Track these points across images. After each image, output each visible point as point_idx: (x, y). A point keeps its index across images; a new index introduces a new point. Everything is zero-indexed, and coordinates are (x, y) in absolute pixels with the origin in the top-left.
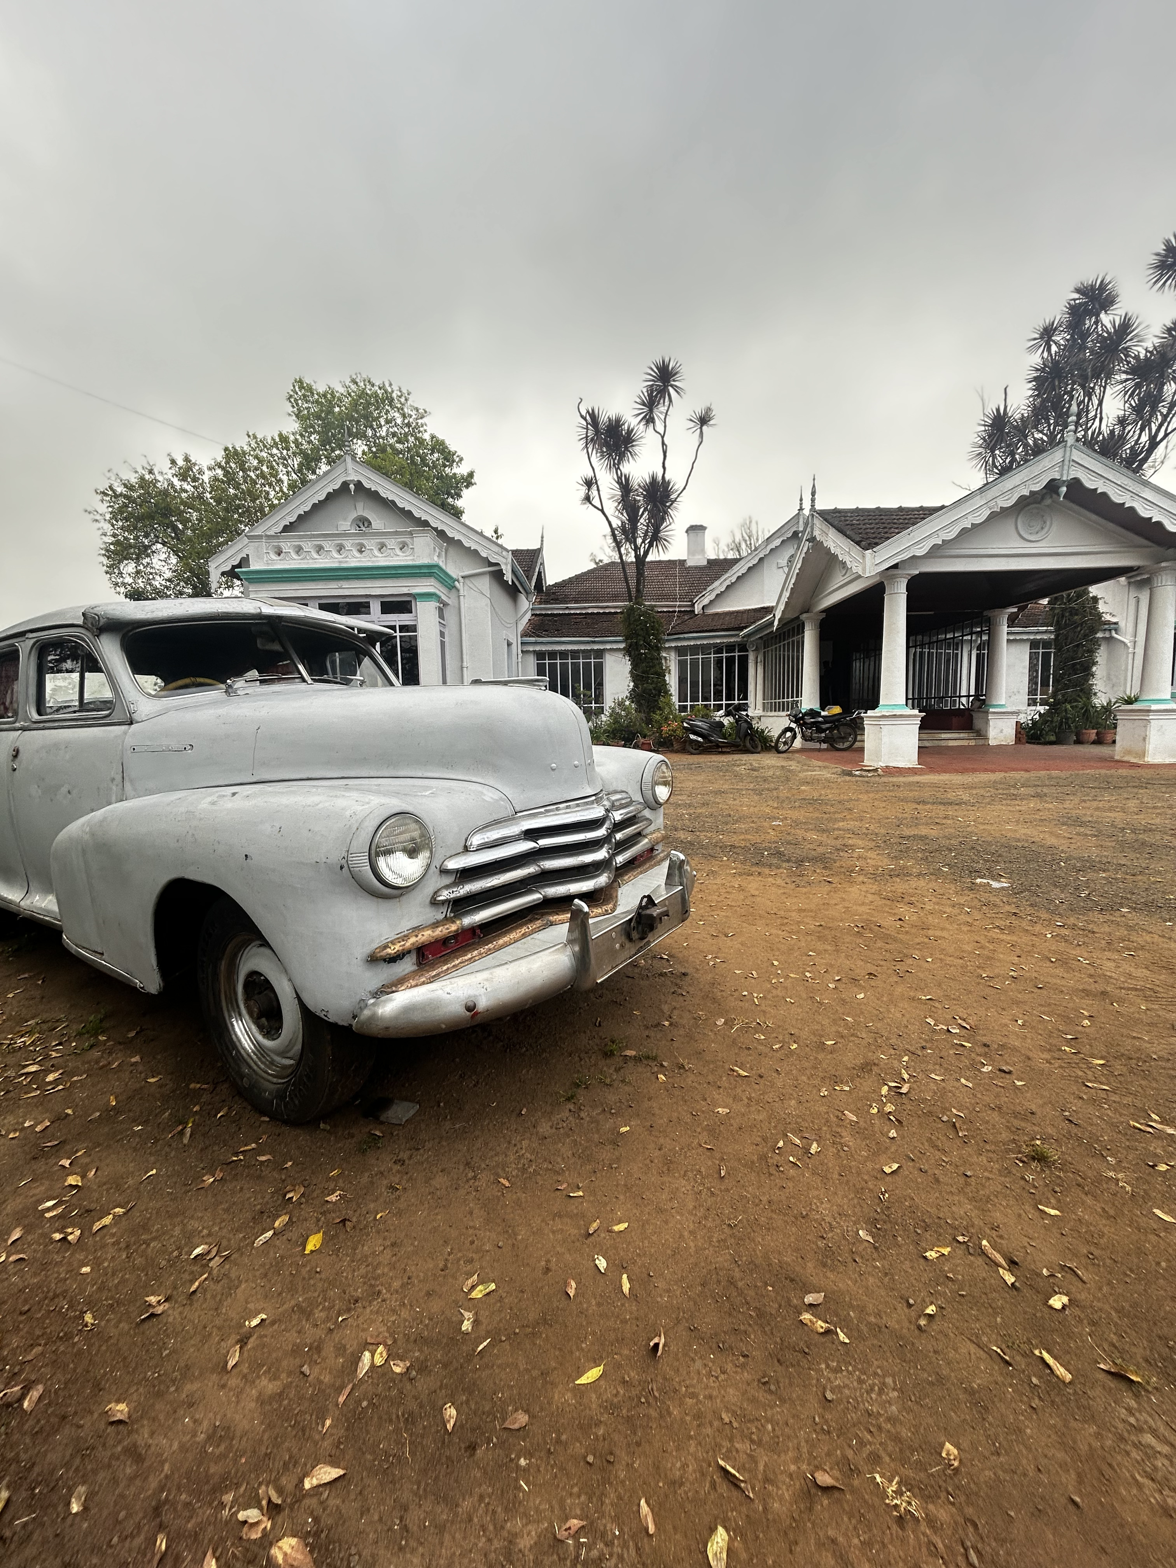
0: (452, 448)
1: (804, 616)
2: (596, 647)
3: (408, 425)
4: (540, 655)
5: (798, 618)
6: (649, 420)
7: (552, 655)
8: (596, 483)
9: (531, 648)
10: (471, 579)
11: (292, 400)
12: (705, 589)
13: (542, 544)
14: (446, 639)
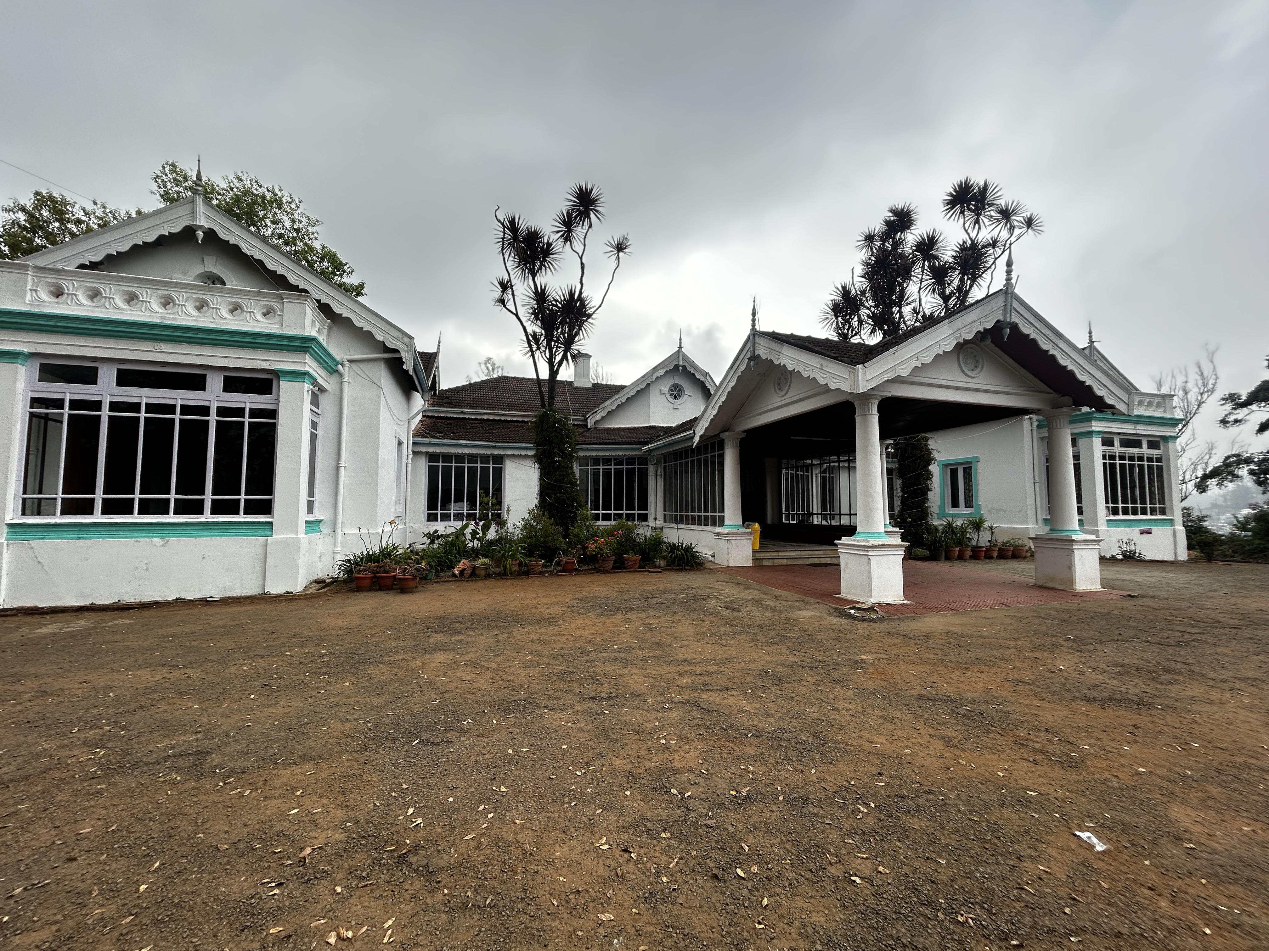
0: (343, 260)
1: (724, 435)
2: (496, 452)
3: (298, 230)
4: (433, 457)
5: (718, 435)
6: (567, 238)
7: (447, 458)
8: (512, 287)
9: (424, 449)
10: (360, 365)
11: (159, 181)
12: (598, 407)
13: (438, 349)
14: (320, 432)
